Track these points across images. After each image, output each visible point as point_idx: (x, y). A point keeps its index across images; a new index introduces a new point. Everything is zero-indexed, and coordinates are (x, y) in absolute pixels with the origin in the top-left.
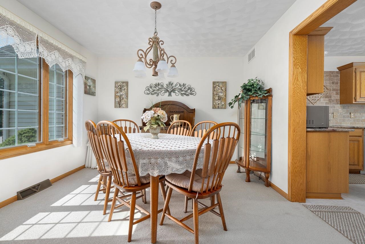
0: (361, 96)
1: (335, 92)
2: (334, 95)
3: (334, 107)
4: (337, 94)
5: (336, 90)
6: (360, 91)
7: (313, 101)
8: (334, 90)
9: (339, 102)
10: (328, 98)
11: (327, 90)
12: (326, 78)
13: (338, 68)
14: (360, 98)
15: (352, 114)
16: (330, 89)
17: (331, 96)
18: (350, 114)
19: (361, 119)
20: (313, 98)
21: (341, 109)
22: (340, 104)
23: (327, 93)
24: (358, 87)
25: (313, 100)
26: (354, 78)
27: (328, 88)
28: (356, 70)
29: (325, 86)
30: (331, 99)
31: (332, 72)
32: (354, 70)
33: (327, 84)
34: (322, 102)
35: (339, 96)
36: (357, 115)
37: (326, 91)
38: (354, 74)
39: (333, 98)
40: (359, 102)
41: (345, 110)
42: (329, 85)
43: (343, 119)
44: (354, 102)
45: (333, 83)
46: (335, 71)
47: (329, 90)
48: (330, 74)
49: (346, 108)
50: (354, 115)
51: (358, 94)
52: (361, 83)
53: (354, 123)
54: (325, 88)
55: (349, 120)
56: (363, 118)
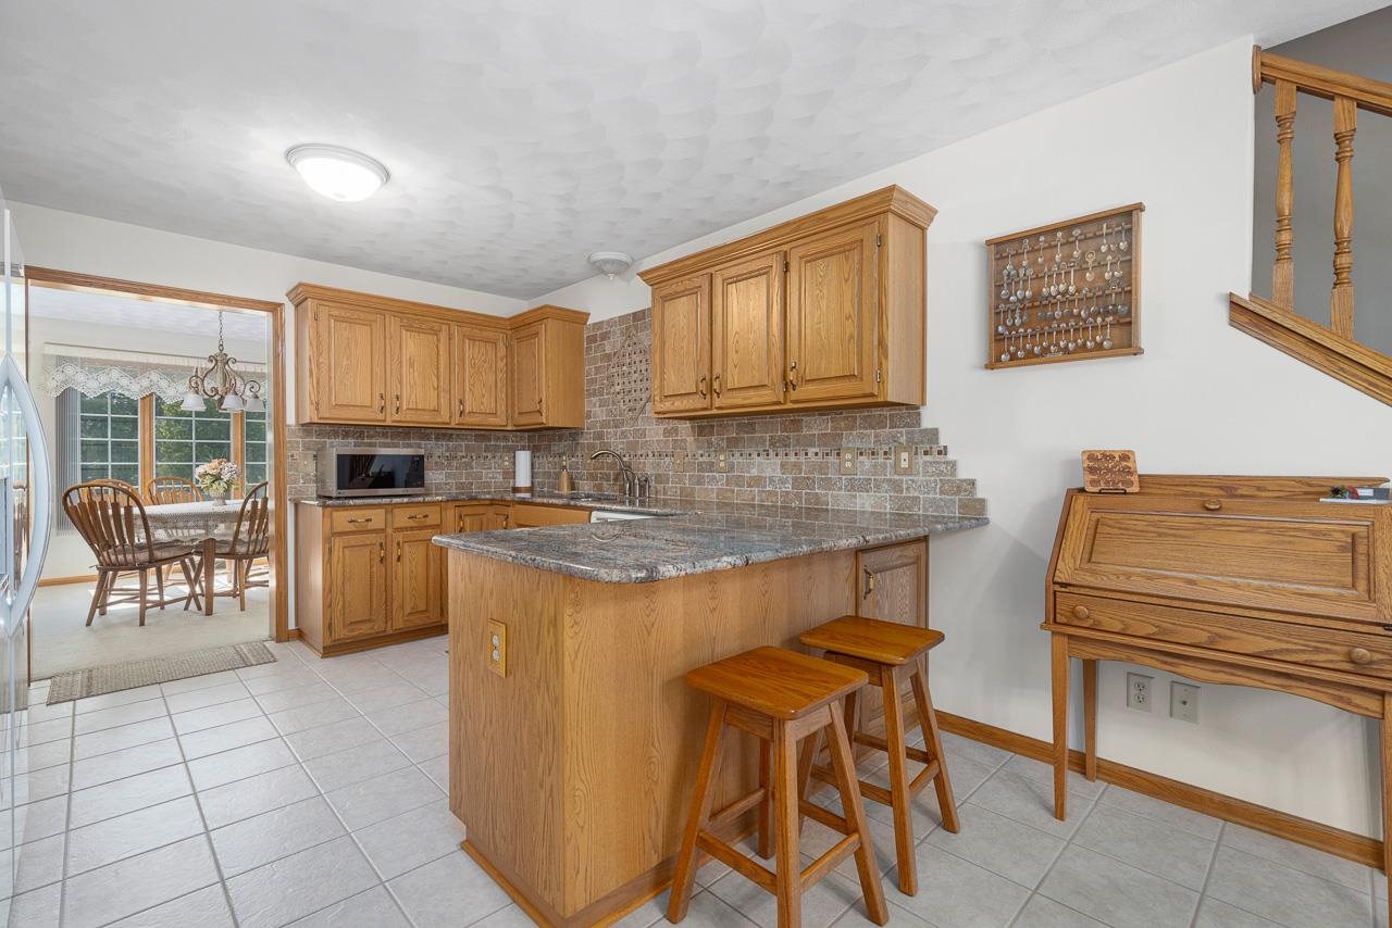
3: (676, 431)
7: (631, 414)
15: (721, 457)
19: (749, 475)
21: (691, 440)
34: (649, 415)
36: (738, 459)
41: (705, 441)
43: (697, 476)
49: (707, 437)
50: (729, 459)
53: (727, 490)
55: (714, 478)
56: (754, 472)
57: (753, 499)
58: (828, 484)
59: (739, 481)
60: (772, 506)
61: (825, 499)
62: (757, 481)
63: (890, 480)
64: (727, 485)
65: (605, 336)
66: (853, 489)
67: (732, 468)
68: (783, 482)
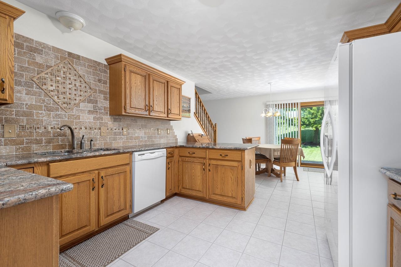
0: (132, 105)
1: (103, 95)
2: (101, 100)
3: (102, 119)
4: (105, 99)
5: (105, 93)
6: (131, 98)
7: (65, 105)
8: (101, 92)
9: (109, 112)
10: (93, 103)
11: (91, 91)
12: (89, 70)
13: (106, 60)
14: (131, 108)
15: (125, 130)
16: (96, 90)
17: (97, 101)
18: (122, 129)
19: (135, 136)
20: (66, 100)
21: (111, 123)
22: (110, 115)
23: (91, 95)
24: (128, 91)
25: (64, 103)
26: (123, 78)
27: (92, 87)
28: (125, 67)
29: (87, 82)
30: (98, 106)
31: (99, 64)
32: (123, 67)
33: (90, 80)
34: (83, 109)
35: (108, 102)
36: (131, 131)
37: (89, 91)
38: (123, 72)
39: (99, 105)
40: (129, 113)
41: (116, 123)
42: (94, 83)
43: (113, 137)
44: (123, 113)
45: (100, 81)
46: (102, 64)
47: (94, 91)
48: (95, 65)
49: (117, 122)
50: (127, 131)
51: (128, 101)
52: (131, 88)
53: (127, 142)
54: (88, 87)
55: (121, 138)
56: (136, 135)
57: (136, 143)
58: (155, 137)
59: (131, 138)
60: (142, 145)
61: (155, 141)
62: (138, 138)
63: (166, 136)
64: (127, 140)
65: (39, 52)
66: (160, 138)
67: (129, 134)
68: (145, 137)
